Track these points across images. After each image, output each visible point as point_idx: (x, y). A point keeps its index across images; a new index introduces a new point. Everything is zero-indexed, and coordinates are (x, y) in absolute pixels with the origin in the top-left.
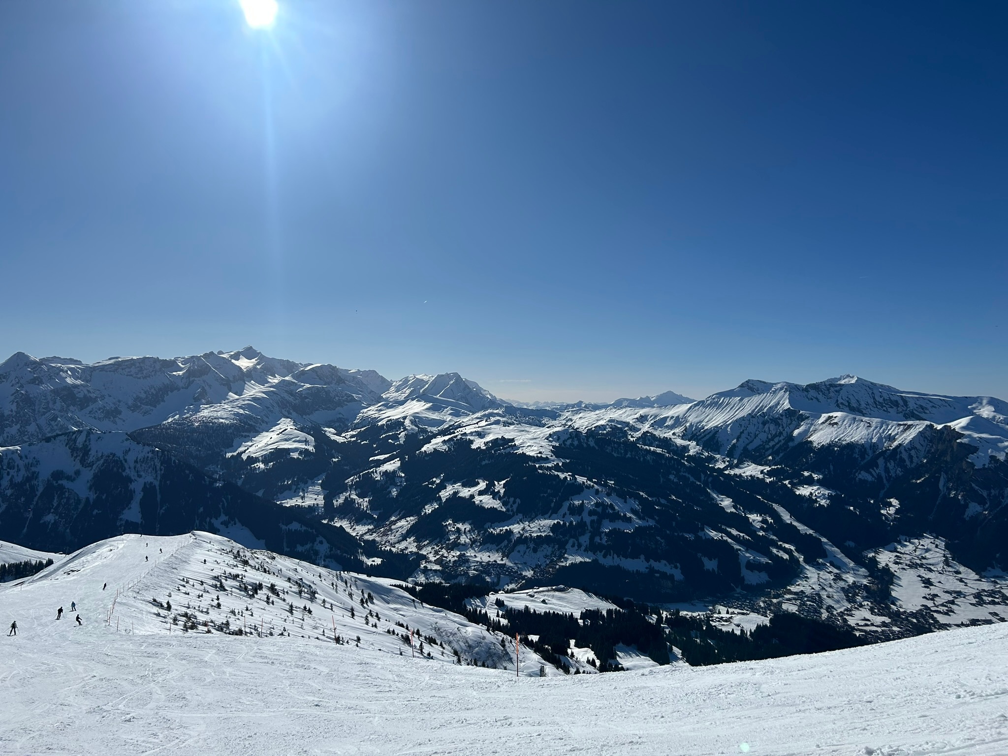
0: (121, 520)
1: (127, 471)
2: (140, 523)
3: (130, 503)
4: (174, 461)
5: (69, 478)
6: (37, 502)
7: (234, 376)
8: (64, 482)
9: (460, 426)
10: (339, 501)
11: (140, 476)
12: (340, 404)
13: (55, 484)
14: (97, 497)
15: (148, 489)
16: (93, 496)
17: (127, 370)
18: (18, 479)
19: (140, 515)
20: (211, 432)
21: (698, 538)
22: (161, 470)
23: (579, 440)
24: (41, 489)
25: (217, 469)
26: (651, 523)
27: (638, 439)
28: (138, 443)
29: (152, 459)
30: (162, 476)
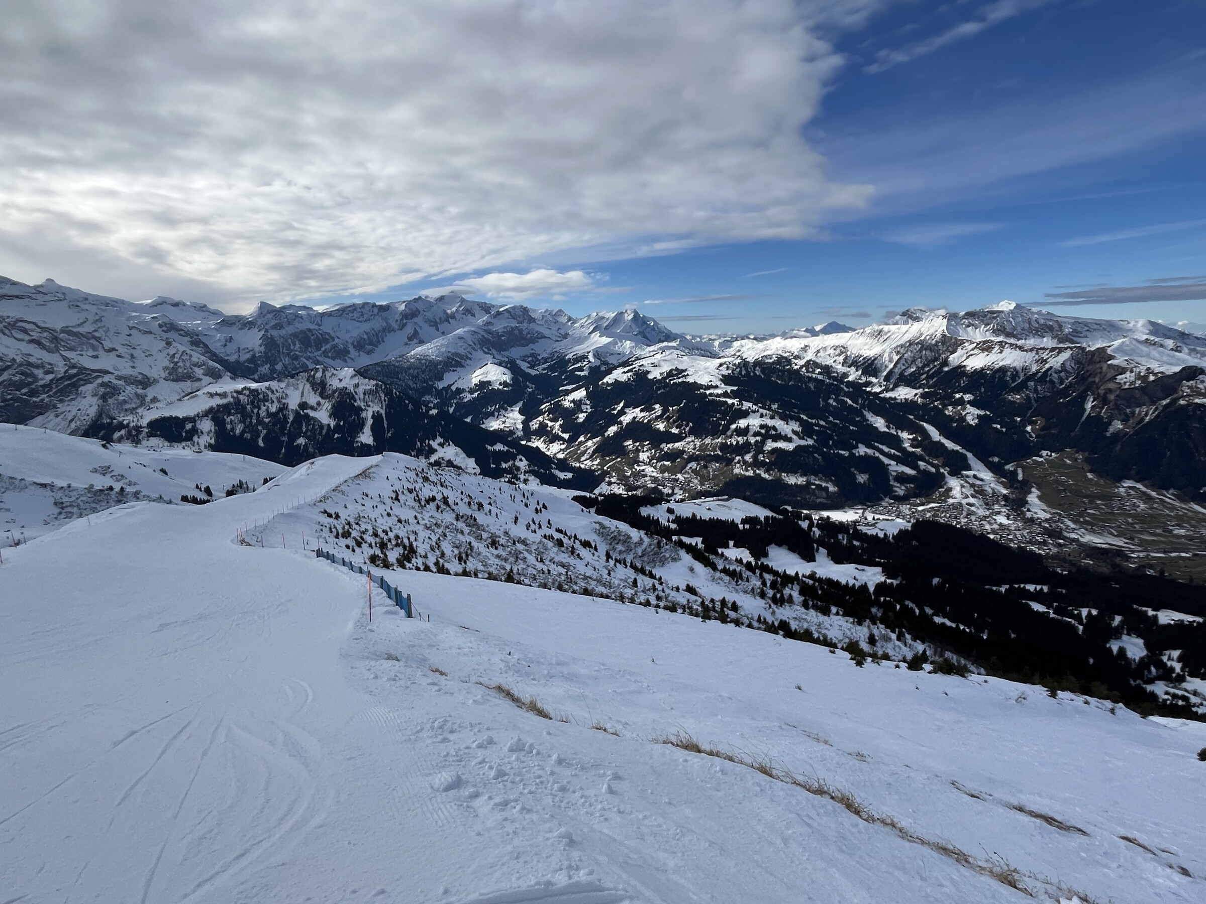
0: (357, 442)
1: (358, 402)
2: (372, 445)
3: (363, 428)
4: (396, 393)
5: (312, 408)
6: (290, 428)
7: (440, 318)
8: (309, 412)
9: (637, 359)
10: (534, 425)
11: (369, 406)
12: (533, 340)
13: (302, 413)
14: (336, 423)
15: (377, 417)
16: (333, 424)
17: (351, 315)
18: (273, 409)
19: (372, 438)
20: (424, 367)
21: (852, 455)
22: (385, 401)
23: (746, 370)
24: (291, 418)
25: (432, 399)
26: (810, 442)
27: (802, 367)
28: (365, 378)
29: (377, 392)
30: (387, 406)
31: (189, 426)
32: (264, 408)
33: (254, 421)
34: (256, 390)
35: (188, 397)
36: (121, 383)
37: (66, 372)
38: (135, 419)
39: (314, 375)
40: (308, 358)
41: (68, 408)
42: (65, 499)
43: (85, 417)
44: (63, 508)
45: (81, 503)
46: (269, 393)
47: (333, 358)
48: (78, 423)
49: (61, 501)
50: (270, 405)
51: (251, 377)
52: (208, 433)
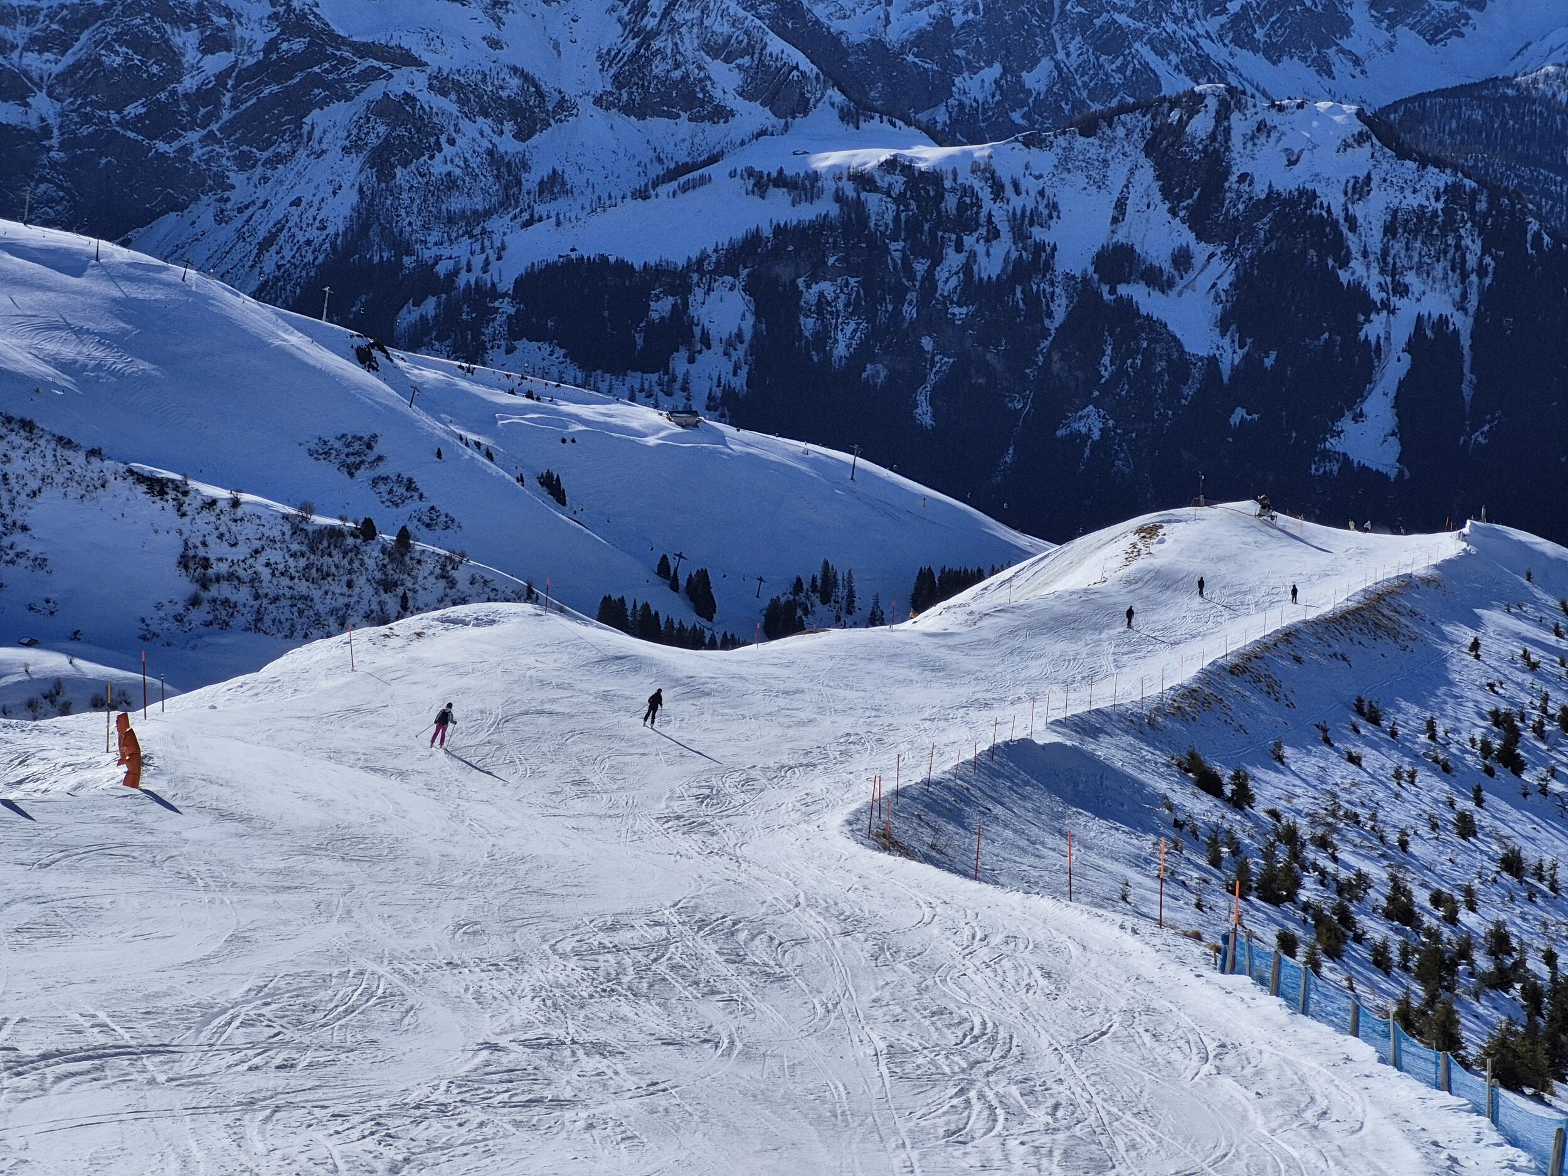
0: (1327, 455)
1: (1357, 264)
2: (1393, 474)
3: (1360, 394)
6: (1048, 358)
8: (1137, 292)
11: (1402, 290)
13: (1106, 296)
14: (1247, 358)
15: (1431, 345)
16: (1230, 356)
19: (1394, 447)
22: (1482, 270)
24: (1060, 310)
28: (1402, 153)
29: (1450, 224)
30: (1486, 296)
31: (661, 307)
32: (953, 260)
33: (909, 311)
34: (933, 177)
35: (674, 185)
36: (448, 105)
37: (271, 46)
38: (478, 261)
39: (1182, 123)
40: (1164, 46)
41: (263, 193)
42: (216, 549)
43: (313, 233)
44: (205, 583)
45: (266, 573)
46: (986, 195)
47: (1273, 52)
48: (287, 253)
49: (201, 552)
50: (980, 248)
51: (923, 117)
52: (730, 344)
